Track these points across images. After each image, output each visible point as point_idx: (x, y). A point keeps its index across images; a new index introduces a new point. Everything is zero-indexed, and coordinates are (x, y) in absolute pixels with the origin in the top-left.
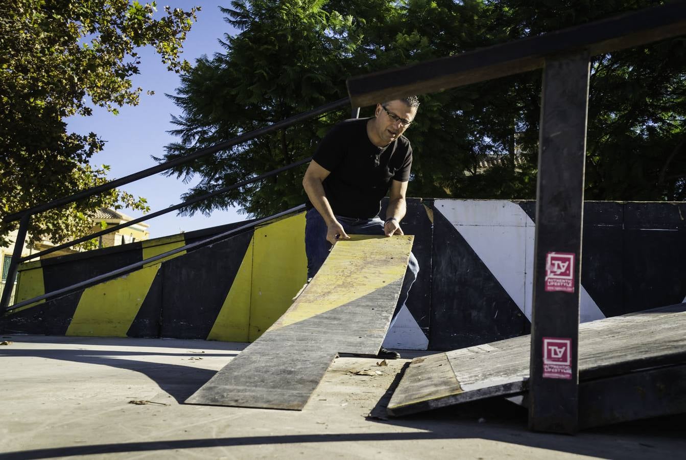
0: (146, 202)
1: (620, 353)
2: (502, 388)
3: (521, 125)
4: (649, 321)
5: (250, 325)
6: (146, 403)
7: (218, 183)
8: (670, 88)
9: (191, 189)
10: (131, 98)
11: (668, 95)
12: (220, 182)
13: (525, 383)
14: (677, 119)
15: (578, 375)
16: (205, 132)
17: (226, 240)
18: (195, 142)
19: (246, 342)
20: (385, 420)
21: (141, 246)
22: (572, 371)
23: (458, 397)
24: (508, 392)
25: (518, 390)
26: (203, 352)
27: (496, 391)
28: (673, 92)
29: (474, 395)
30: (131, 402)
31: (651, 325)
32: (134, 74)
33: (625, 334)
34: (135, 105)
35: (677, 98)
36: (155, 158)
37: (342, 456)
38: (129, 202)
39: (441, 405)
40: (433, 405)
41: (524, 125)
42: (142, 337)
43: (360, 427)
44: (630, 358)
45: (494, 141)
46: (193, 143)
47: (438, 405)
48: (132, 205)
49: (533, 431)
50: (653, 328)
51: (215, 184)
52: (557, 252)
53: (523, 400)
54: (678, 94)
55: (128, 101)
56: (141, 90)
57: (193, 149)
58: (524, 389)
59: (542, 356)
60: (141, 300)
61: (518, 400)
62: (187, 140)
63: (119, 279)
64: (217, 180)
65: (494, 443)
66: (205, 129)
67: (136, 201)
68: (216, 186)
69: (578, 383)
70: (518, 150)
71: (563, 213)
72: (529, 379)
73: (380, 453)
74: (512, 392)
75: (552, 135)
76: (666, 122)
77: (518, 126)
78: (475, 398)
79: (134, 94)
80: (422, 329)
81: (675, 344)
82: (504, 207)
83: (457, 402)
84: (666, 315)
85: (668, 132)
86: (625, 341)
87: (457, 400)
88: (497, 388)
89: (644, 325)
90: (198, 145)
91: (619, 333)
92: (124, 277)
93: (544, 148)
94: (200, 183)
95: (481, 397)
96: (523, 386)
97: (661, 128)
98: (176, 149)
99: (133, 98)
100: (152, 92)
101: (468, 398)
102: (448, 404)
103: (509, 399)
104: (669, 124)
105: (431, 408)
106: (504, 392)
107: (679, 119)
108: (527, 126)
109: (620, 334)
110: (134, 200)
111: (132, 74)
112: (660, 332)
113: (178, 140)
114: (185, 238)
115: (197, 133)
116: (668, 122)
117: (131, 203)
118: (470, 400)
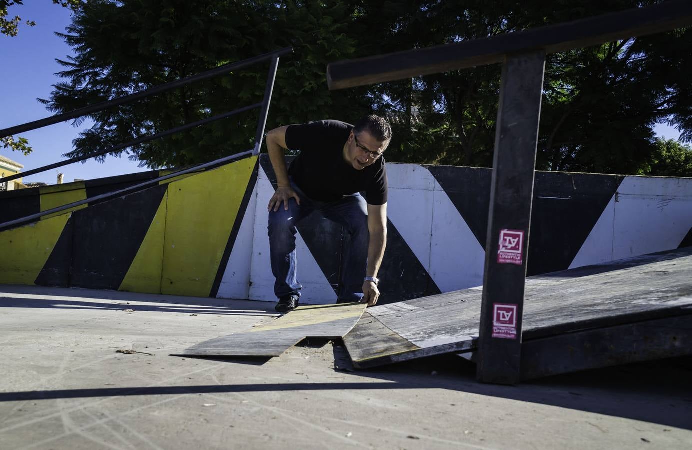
0: (27, 143)
1: (547, 316)
2: (455, 346)
3: (419, 84)
4: (554, 285)
5: (162, 277)
6: (131, 352)
7: (112, 128)
8: (561, 57)
9: (82, 134)
10: (8, 28)
11: (558, 63)
12: (114, 127)
13: (475, 341)
14: (564, 87)
15: (522, 336)
16: (97, 74)
17: (140, 192)
18: (86, 84)
19: (159, 294)
20: (353, 372)
21: (39, 192)
22: (517, 333)
23: (417, 353)
24: (460, 349)
25: (469, 348)
26: (128, 303)
27: (450, 348)
28: (563, 62)
29: (430, 351)
30: (118, 352)
31: (558, 289)
32: (16, 4)
33: (537, 298)
34: (13, 36)
35: (566, 67)
36: (41, 100)
37: (341, 402)
38: (9, 142)
39: (401, 359)
40: (395, 359)
41: (422, 85)
42: (51, 286)
43: (336, 378)
44: (560, 321)
45: (393, 100)
46: (84, 85)
47: (399, 359)
48: (11, 145)
49: (481, 382)
50: (561, 292)
51: (109, 129)
52: (509, 229)
53: (473, 357)
54: (567, 63)
55: (4, 30)
56: (20, 20)
57: (85, 90)
58: (474, 347)
59: (492, 319)
60: (50, 249)
61: (468, 356)
62: (77, 82)
63: (27, 227)
64: (110, 125)
65: (455, 392)
66: (97, 70)
67: (15, 142)
68: (109, 131)
69: (521, 342)
70: (415, 109)
71: (516, 195)
72: (478, 338)
73: (369, 399)
74: (463, 349)
75: (510, 126)
76: (555, 90)
77: (416, 86)
78: (431, 354)
79: (12, 23)
80: (332, 286)
81: (592, 308)
82: (414, 171)
83: (416, 358)
84: (567, 280)
85: (556, 100)
86: (541, 304)
87: (415, 355)
88: (451, 346)
89: (552, 289)
90: (89, 87)
91: (531, 296)
92: (32, 225)
93: (502, 137)
94: (92, 128)
95: (437, 353)
96: (473, 345)
97: (550, 97)
98: (65, 90)
99: (10, 28)
100: (33, 22)
101: (425, 354)
102: (407, 359)
103: (461, 355)
104: (558, 93)
105: (393, 362)
106: (457, 350)
107: (567, 88)
108: (425, 86)
109: (533, 297)
110: (13, 141)
111: (13, 4)
112: (571, 295)
113: (68, 81)
114: (86, 186)
115: (88, 74)
116: (557, 89)
117: (10, 143)
118: (427, 355)
